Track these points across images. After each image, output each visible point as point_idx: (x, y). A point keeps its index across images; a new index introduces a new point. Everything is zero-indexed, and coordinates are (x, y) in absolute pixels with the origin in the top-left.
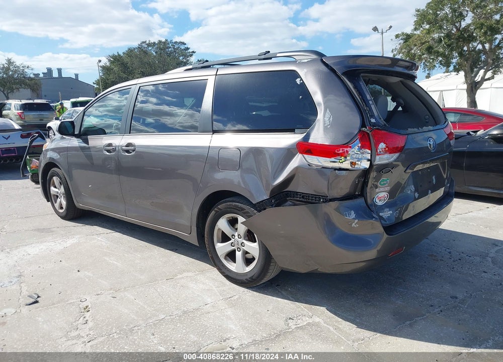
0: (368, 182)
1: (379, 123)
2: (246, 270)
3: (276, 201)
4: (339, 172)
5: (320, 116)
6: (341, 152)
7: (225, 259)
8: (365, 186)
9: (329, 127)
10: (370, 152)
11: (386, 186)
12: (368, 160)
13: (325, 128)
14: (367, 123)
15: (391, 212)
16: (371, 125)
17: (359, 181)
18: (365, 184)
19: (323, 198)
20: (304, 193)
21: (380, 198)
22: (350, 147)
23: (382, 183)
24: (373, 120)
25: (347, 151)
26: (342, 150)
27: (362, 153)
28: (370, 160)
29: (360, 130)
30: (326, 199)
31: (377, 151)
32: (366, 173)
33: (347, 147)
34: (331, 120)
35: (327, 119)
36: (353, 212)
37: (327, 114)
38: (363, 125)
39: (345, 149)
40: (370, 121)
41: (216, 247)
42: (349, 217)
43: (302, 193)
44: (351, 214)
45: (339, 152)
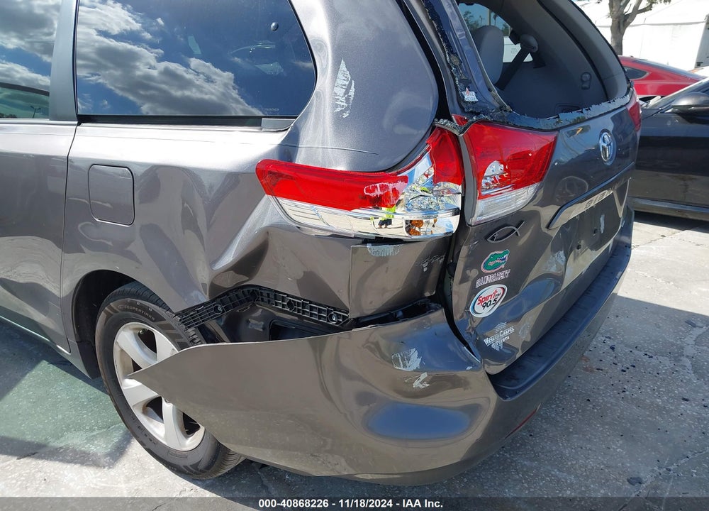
0: (455, 265)
1: (488, 102)
2: (185, 446)
3: (227, 308)
4: (376, 248)
5: (324, 82)
6: (378, 192)
7: (145, 412)
8: (448, 275)
9: (346, 115)
10: (460, 188)
11: (501, 270)
12: (456, 212)
13: (338, 120)
14: (452, 105)
15: (511, 330)
16: (463, 109)
17: (430, 266)
18: (448, 269)
19: (338, 316)
20: (293, 297)
21: (486, 298)
22: (405, 179)
23: (491, 264)
24: (470, 96)
25: (395, 190)
26: (382, 188)
27: (439, 195)
28: (460, 212)
29: (433, 127)
30: (344, 318)
31: (479, 184)
32: (449, 245)
33: (394, 179)
34: (352, 93)
35: (340, 91)
36: (414, 354)
37: (340, 76)
38: (442, 111)
39: (391, 186)
40: (460, 99)
41: (123, 388)
42: (405, 366)
43: (288, 296)
44: (409, 359)
45: (373, 195)
